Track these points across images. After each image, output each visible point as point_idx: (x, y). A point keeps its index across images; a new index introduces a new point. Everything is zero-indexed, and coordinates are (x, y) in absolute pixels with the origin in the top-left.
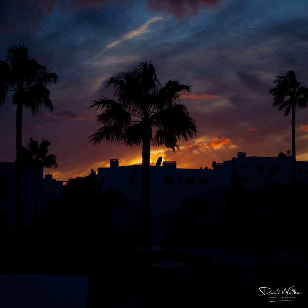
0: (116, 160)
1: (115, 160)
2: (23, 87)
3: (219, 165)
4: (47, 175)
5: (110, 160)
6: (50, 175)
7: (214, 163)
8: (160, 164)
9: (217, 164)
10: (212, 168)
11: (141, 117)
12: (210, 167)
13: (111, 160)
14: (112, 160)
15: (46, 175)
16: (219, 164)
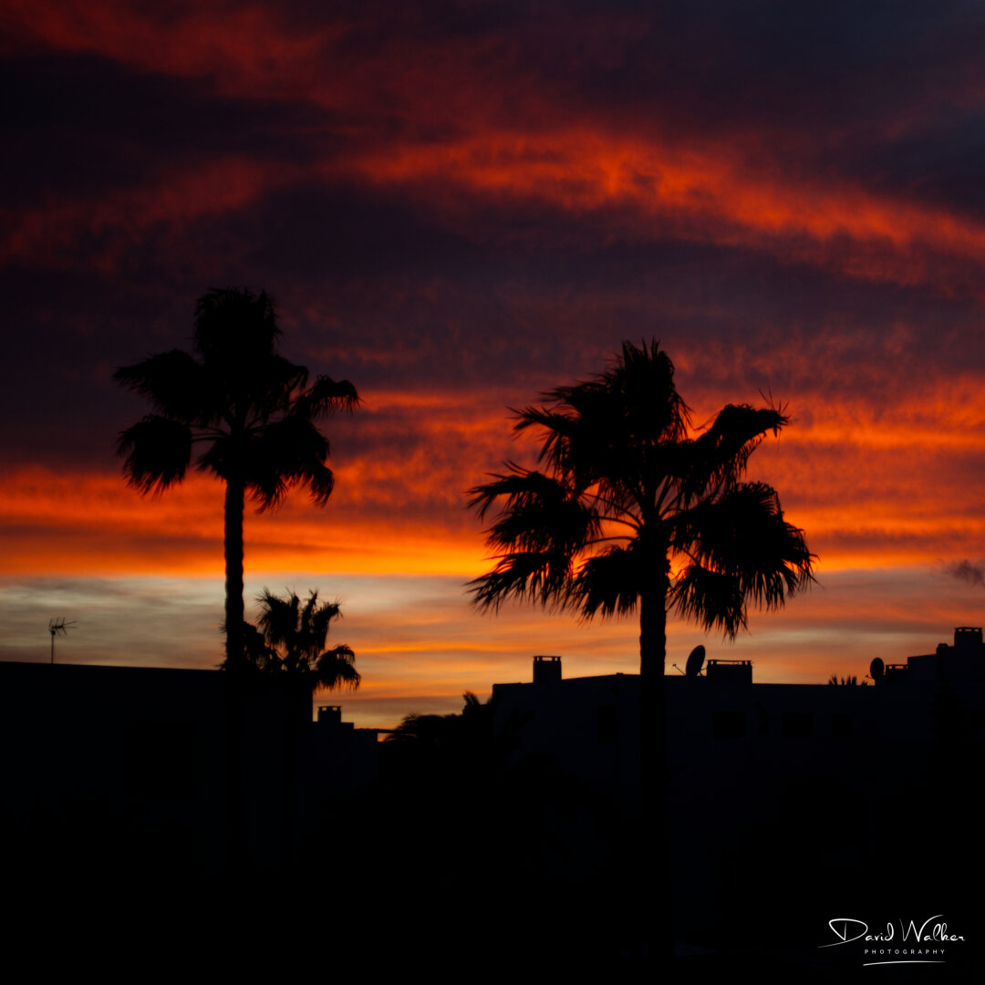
0: (554, 658)
1: (550, 659)
2: (246, 425)
3: (893, 671)
4: (325, 709)
5: (533, 660)
6: (335, 709)
7: (877, 665)
8: (700, 670)
9: (887, 666)
10: (871, 682)
11: (634, 523)
12: (864, 676)
13: (536, 658)
14: (541, 657)
15: (321, 708)
16: (894, 666)
